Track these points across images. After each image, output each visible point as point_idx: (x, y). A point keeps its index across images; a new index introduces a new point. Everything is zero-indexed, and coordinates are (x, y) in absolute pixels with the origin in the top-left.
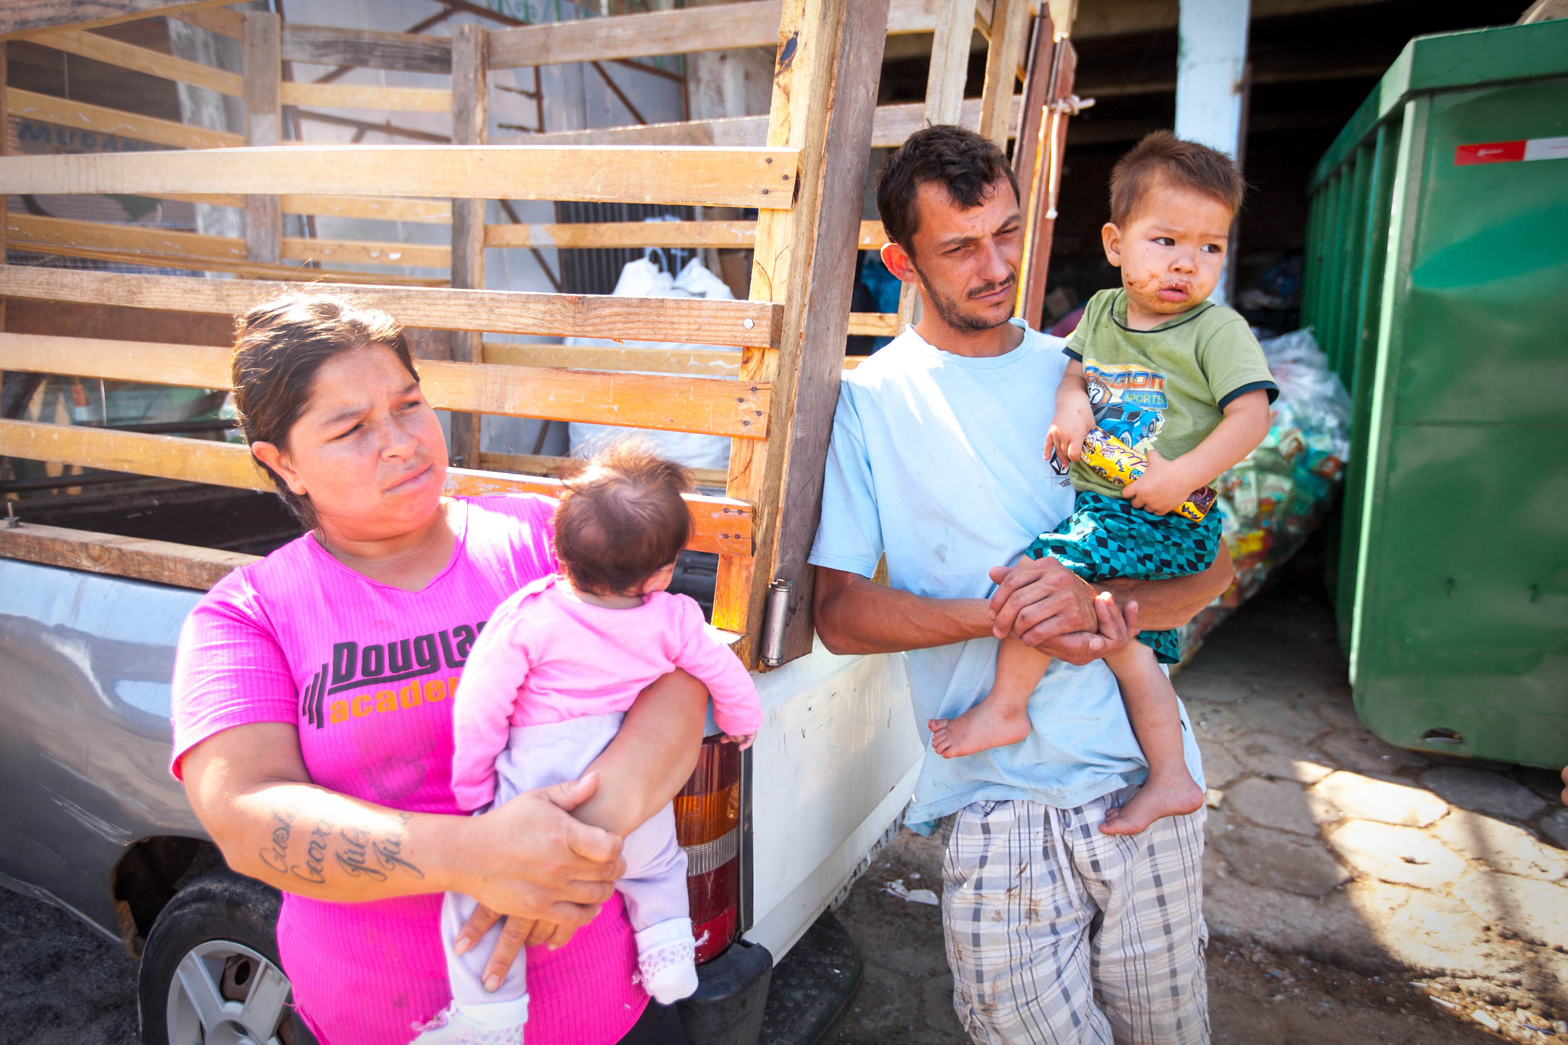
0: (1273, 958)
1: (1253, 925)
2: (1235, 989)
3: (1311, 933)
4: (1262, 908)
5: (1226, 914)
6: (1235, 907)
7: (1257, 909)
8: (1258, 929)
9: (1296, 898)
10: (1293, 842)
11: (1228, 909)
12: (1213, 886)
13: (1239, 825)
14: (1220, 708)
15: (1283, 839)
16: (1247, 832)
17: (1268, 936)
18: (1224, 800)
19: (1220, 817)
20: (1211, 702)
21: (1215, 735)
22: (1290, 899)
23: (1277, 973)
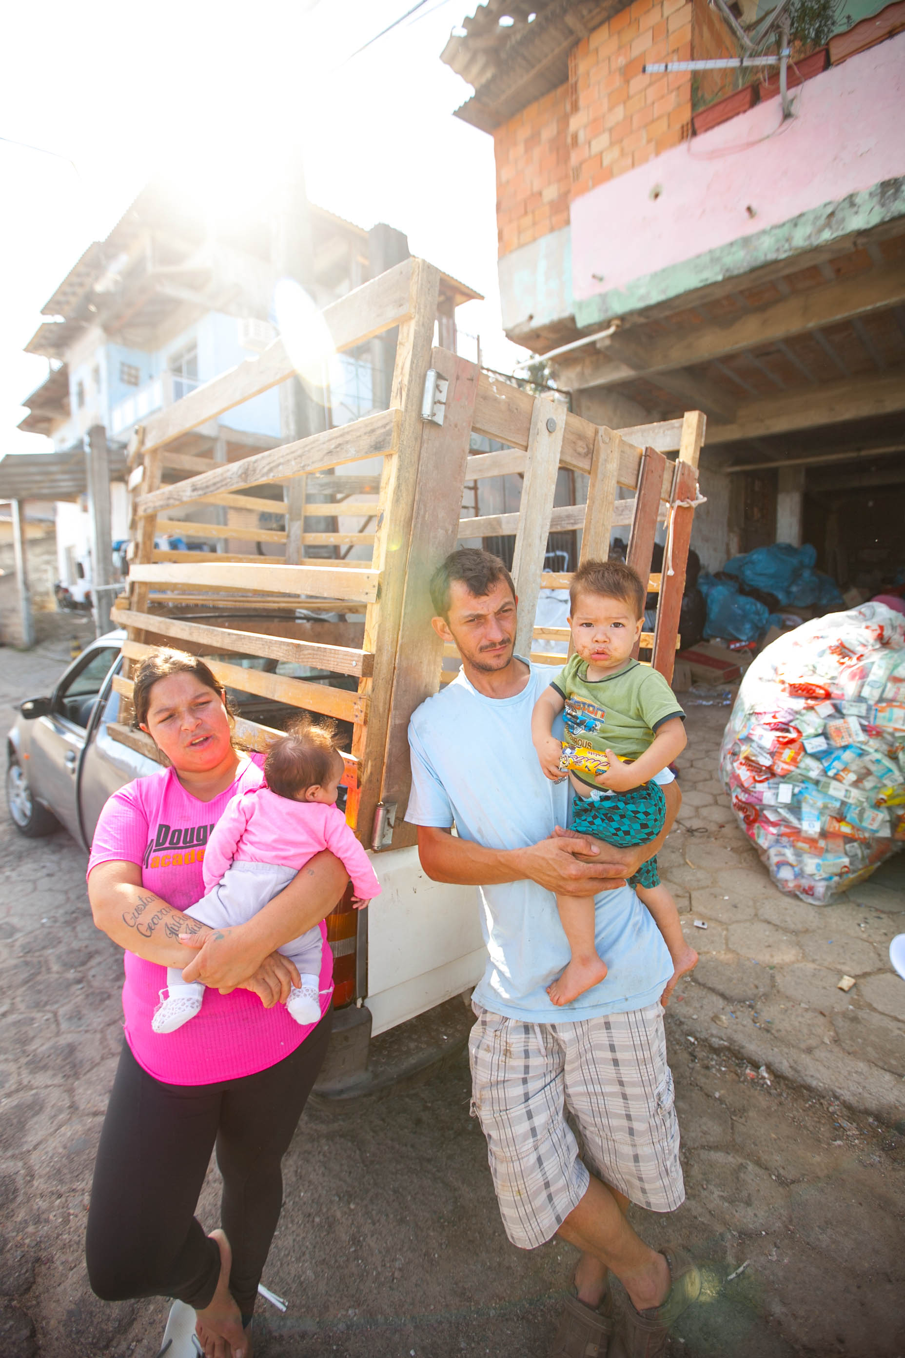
0: (845, 1112)
1: (837, 1084)
2: (806, 1127)
3: (885, 1102)
4: (850, 1073)
5: (818, 1070)
6: (828, 1068)
7: (846, 1074)
8: (840, 1088)
9: (882, 1072)
10: (899, 1029)
11: (821, 1068)
12: (816, 1048)
13: (859, 1007)
14: (883, 916)
15: (892, 1025)
16: (861, 1014)
17: (847, 1096)
18: (855, 985)
19: (846, 998)
20: (877, 910)
21: (869, 936)
22: (876, 1072)
23: (845, 1124)
